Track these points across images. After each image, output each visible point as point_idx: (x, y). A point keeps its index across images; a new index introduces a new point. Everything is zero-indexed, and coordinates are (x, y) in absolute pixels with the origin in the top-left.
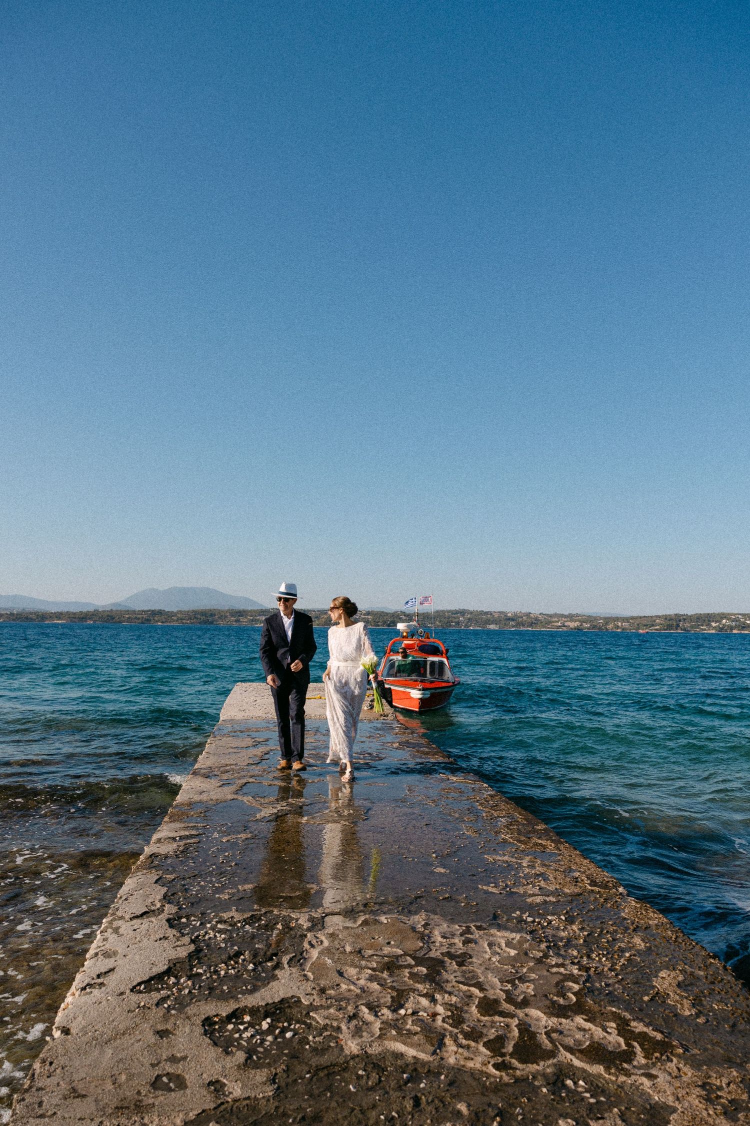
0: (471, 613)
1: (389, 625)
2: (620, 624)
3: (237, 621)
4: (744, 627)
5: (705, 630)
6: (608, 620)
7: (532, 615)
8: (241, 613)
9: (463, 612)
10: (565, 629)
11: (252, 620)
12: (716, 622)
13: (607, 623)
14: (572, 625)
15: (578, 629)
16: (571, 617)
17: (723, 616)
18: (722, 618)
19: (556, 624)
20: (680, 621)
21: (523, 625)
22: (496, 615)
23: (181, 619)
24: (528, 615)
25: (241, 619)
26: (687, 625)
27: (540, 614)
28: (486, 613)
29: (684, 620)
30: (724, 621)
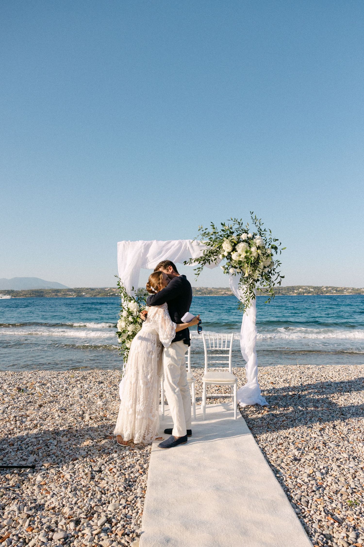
3: (56, 295)
4: (309, 292)
5: (291, 294)
7: (208, 289)
8: (57, 291)
10: (226, 295)
11: (64, 295)
12: (297, 290)
17: (300, 287)
19: (221, 293)
20: (280, 290)
21: (205, 294)
23: (25, 295)
24: (207, 288)
25: (58, 294)
26: (284, 292)
27: (213, 288)
29: (282, 289)
30: (300, 290)
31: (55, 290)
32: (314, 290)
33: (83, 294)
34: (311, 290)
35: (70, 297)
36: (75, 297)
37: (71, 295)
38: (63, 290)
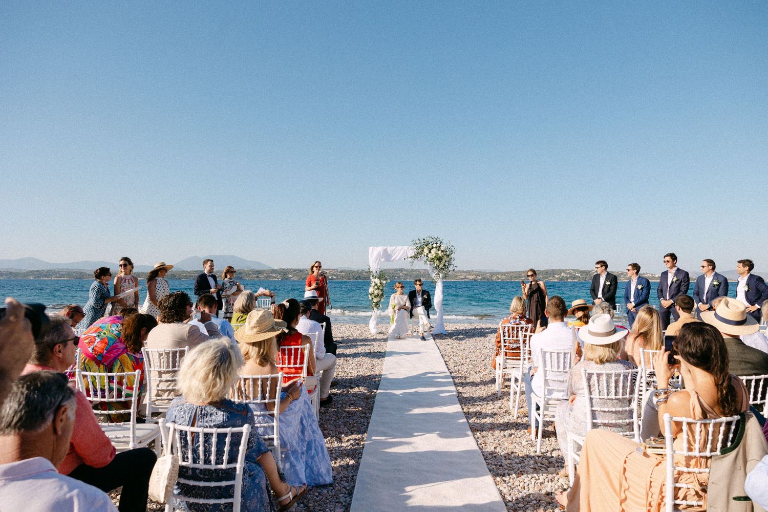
0: (406, 271)
1: (356, 279)
2: (500, 276)
3: (257, 277)
4: (574, 278)
5: (551, 280)
6: (492, 274)
8: (259, 272)
9: (401, 270)
10: (466, 280)
11: (267, 277)
12: (558, 275)
13: (492, 276)
14: (471, 277)
15: (475, 280)
16: (469, 272)
17: (561, 271)
18: (561, 273)
19: (461, 277)
22: (422, 272)
25: (260, 276)
28: (416, 271)
30: (563, 274)
31: (257, 272)
32: (581, 275)
33: (290, 276)
34: (577, 274)
35: (274, 279)
36: (280, 279)
37: (275, 278)
38: (265, 271)
